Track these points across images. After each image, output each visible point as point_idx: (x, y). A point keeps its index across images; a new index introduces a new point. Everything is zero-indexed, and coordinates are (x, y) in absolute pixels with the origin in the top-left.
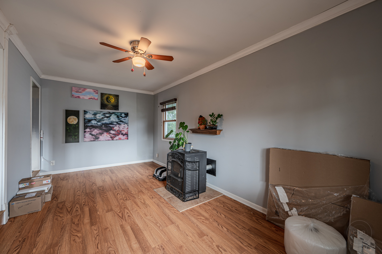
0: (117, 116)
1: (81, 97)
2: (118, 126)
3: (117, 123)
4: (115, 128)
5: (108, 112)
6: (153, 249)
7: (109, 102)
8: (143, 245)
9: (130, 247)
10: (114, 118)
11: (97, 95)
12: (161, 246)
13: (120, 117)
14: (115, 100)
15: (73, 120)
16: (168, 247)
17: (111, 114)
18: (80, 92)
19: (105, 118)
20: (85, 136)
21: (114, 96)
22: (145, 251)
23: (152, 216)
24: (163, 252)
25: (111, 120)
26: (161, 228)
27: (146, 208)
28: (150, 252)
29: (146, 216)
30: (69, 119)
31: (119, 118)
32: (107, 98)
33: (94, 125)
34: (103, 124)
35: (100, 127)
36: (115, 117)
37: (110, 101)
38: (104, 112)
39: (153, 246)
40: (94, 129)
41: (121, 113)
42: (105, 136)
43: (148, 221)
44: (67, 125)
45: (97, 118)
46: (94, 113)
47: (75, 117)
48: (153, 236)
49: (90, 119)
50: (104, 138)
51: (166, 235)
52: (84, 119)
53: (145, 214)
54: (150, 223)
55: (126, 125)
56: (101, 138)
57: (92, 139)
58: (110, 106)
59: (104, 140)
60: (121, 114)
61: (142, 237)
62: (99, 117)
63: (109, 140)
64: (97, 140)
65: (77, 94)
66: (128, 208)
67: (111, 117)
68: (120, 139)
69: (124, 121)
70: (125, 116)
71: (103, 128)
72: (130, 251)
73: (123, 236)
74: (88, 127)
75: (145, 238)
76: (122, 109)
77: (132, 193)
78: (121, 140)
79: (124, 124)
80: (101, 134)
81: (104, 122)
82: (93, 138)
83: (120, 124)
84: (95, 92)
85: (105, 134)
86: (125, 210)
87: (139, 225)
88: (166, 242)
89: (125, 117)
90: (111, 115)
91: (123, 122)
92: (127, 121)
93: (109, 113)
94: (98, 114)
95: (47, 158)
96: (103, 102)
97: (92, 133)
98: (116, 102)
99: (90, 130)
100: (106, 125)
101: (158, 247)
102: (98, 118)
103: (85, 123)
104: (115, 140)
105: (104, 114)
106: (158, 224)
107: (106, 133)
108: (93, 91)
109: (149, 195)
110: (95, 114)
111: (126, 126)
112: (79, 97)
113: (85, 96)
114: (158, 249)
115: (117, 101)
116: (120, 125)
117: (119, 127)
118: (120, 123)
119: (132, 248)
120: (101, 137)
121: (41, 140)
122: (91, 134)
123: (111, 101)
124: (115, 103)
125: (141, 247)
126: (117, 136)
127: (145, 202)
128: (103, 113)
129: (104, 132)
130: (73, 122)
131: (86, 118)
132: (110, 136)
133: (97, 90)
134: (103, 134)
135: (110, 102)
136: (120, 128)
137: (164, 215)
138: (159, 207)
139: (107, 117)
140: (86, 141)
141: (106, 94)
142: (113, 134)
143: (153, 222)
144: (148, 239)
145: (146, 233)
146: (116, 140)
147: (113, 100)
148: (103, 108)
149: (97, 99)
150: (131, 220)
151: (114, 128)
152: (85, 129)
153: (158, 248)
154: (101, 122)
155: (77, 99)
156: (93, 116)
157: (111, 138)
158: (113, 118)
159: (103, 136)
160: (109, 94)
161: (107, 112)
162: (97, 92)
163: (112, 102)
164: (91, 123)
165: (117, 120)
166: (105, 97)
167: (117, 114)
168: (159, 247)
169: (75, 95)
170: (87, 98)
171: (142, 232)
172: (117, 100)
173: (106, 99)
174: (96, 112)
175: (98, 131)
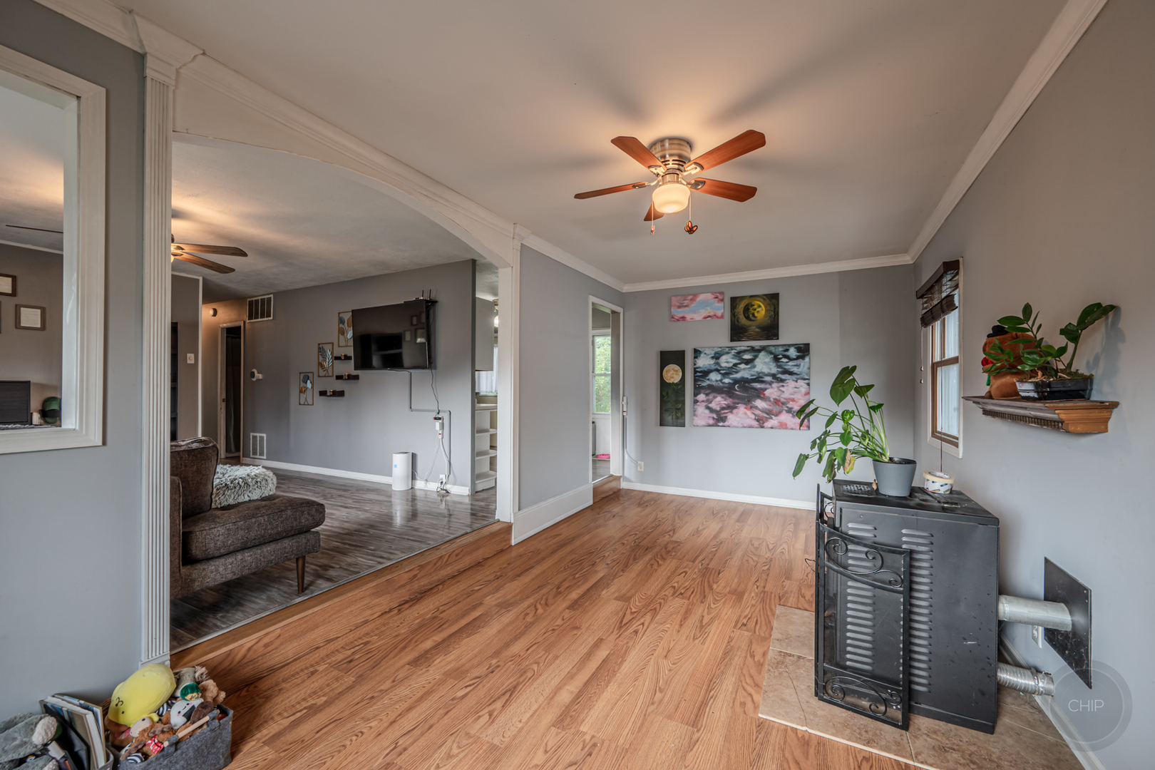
0: (772, 356)
1: (688, 317)
2: (778, 387)
3: (774, 376)
4: (767, 393)
5: (749, 348)
6: (578, 733)
7: (751, 320)
8: (576, 707)
9: (558, 689)
10: (765, 363)
11: (721, 305)
12: (595, 745)
13: (782, 360)
14: (766, 311)
15: (673, 374)
16: (600, 760)
17: (755, 351)
18: (686, 306)
19: (740, 364)
20: (696, 413)
21: (764, 299)
22: (562, 721)
23: (674, 666)
24: (580, 759)
25: (756, 369)
26: (652, 708)
27: (691, 640)
28: (564, 733)
29: (666, 656)
30: (667, 372)
31: (779, 364)
32: (747, 309)
33: (714, 384)
34: (736, 381)
35: (728, 391)
36: (768, 359)
37: (753, 314)
38: (738, 349)
39: (584, 728)
40: (715, 394)
41: (785, 348)
42: (740, 415)
43: (650, 671)
44: (664, 385)
45: (721, 367)
46: (716, 353)
47: (677, 367)
48: (612, 709)
49: (706, 369)
50: (737, 419)
51: (639, 732)
52: (695, 369)
53: (669, 651)
54: (648, 680)
55: (801, 383)
56: (732, 418)
57: (711, 422)
58: (754, 329)
59: (738, 425)
60: (787, 350)
61: (595, 692)
62: (727, 362)
63: (751, 427)
64: (721, 424)
65: (678, 313)
66: (659, 615)
67: (757, 361)
68: (783, 426)
69: (795, 370)
70: (798, 354)
71: (737, 393)
72: (545, 697)
73: (575, 662)
74: (702, 391)
75: (595, 699)
76: (789, 334)
77: (715, 586)
78: (786, 428)
79: (796, 381)
80: (731, 408)
81: (738, 376)
82: (714, 418)
83: (782, 381)
84: (717, 299)
85: (742, 409)
86: (649, 614)
87: (626, 664)
88: (617, 746)
89: (798, 358)
90: (756, 354)
91: (791, 373)
92: (805, 369)
93: (753, 349)
94: (723, 355)
95: (633, 456)
96: (736, 322)
97: (710, 405)
98: (771, 317)
99: (707, 398)
100: (744, 383)
101: (587, 741)
102: (724, 365)
103: (695, 381)
104: (767, 428)
105: (739, 353)
106: (658, 695)
107: (744, 406)
108: (713, 296)
109: (746, 613)
110: (717, 357)
111: (802, 386)
112: (683, 318)
113: (696, 314)
114: (582, 743)
115: (773, 313)
116: (784, 384)
117: (781, 388)
118: (783, 377)
119: (556, 694)
120: (730, 416)
121: (623, 416)
122: (708, 408)
123: (756, 315)
124: (767, 319)
125: (567, 708)
126: (773, 416)
127: (709, 624)
128: (736, 351)
129: (738, 404)
130: (673, 378)
131: (698, 368)
132: (753, 417)
133: (722, 293)
134: (736, 408)
135: (753, 318)
136: (783, 392)
137: (705, 687)
138: (723, 658)
139: (748, 362)
140: (697, 426)
141: (743, 298)
142: (763, 411)
143: (658, 681)
144: (597, 706)
145: (614, 690)
146: (772, 428)
147: (761, 312)
148: (735, 338)
149: (722, 317)
150: (628, 643)
151: (765, 392)
152: (695, 395)
153: (584, 741)
154: (732, 376)
155: (681, 323)
156: (712, 362)
157: (758, 420)
158: (763, 364)
159: (737, 413)
160: (751, 297)
161: (746, 348)
162: (720, 297)
163: (758, 318)
164: (708, 379)
165: (774, 370)
166: (741, 306)
167: (773, 351)
168: (591, 740)
169: (676, 314)
170: (698, 317)
171: (609, 682)
172: (772, 309)
173: (742, 313)
174: (720, 349)
175: (725, 400)
